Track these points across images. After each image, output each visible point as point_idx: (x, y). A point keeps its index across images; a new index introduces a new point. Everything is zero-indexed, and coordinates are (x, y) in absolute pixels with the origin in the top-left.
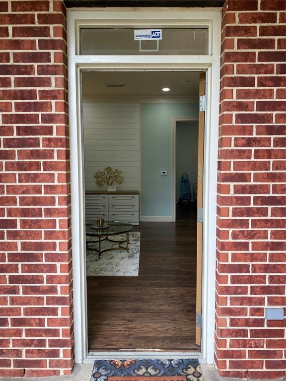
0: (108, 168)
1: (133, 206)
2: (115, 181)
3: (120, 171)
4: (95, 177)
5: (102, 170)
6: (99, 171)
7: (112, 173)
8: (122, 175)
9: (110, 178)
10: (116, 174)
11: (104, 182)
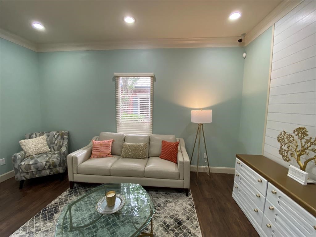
0: (300, 129)
4: (278, 141)
6: (285, 133)
7: (308, 141)
9: (304, 150)
11: (291, 155)
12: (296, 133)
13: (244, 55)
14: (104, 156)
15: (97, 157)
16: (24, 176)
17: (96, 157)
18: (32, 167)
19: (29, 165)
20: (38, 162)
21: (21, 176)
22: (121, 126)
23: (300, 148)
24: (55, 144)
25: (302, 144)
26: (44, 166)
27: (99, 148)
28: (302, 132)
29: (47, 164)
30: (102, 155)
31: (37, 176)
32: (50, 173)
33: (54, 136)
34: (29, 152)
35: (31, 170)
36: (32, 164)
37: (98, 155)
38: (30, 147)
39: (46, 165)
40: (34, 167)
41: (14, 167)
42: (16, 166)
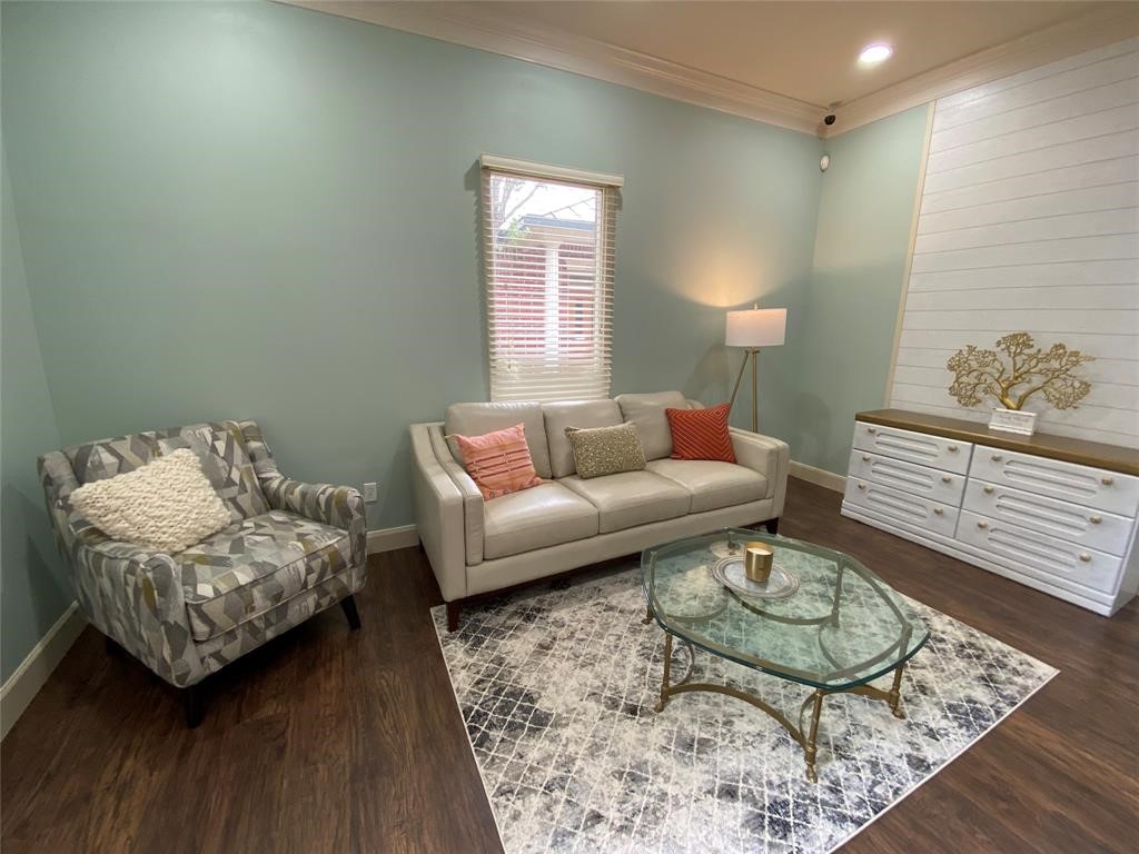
0: (1015, 336)
1: (1096, 522)
2: (1040, 394)
3: (1076, 354)
4: (951, 368)
5: (986, 343)
6: (971, 349)
7: (1031, 357)
8: (1085, 371)
9: (1019, 377)
10: (1055, 364)
11: (986, 391)
12: (1003, 346)
13: (825, 161)
14: (527, 483)
15: (505, 494)
16: (217, 655)
17: (500, 492)
18: (256, 593)
19: (240, 589)
20: (276, 570)
21: (202, 660)
22: (500, 377)
23: (1010, 373)
24: (234, 484)
25: (1015, 364)
26: (303, 578)
27: (501, 460)
28: (1019, 341)
29: (313, 564)
30: (519, 481)
31: (270, 634)
32: (318, 605)
33: (214, 449)
34: (164, 538)
35: (253, 609)
36: (254, 583)
37: (504, 483)
38: (157, 513)
39: (309, 570)
40: (266, 595)
41: (165, 623)
42: (175, 616)
